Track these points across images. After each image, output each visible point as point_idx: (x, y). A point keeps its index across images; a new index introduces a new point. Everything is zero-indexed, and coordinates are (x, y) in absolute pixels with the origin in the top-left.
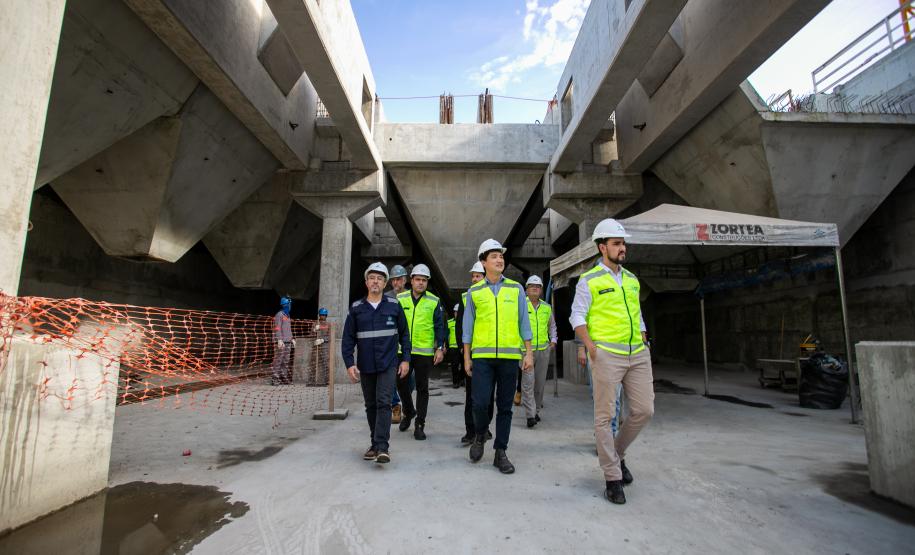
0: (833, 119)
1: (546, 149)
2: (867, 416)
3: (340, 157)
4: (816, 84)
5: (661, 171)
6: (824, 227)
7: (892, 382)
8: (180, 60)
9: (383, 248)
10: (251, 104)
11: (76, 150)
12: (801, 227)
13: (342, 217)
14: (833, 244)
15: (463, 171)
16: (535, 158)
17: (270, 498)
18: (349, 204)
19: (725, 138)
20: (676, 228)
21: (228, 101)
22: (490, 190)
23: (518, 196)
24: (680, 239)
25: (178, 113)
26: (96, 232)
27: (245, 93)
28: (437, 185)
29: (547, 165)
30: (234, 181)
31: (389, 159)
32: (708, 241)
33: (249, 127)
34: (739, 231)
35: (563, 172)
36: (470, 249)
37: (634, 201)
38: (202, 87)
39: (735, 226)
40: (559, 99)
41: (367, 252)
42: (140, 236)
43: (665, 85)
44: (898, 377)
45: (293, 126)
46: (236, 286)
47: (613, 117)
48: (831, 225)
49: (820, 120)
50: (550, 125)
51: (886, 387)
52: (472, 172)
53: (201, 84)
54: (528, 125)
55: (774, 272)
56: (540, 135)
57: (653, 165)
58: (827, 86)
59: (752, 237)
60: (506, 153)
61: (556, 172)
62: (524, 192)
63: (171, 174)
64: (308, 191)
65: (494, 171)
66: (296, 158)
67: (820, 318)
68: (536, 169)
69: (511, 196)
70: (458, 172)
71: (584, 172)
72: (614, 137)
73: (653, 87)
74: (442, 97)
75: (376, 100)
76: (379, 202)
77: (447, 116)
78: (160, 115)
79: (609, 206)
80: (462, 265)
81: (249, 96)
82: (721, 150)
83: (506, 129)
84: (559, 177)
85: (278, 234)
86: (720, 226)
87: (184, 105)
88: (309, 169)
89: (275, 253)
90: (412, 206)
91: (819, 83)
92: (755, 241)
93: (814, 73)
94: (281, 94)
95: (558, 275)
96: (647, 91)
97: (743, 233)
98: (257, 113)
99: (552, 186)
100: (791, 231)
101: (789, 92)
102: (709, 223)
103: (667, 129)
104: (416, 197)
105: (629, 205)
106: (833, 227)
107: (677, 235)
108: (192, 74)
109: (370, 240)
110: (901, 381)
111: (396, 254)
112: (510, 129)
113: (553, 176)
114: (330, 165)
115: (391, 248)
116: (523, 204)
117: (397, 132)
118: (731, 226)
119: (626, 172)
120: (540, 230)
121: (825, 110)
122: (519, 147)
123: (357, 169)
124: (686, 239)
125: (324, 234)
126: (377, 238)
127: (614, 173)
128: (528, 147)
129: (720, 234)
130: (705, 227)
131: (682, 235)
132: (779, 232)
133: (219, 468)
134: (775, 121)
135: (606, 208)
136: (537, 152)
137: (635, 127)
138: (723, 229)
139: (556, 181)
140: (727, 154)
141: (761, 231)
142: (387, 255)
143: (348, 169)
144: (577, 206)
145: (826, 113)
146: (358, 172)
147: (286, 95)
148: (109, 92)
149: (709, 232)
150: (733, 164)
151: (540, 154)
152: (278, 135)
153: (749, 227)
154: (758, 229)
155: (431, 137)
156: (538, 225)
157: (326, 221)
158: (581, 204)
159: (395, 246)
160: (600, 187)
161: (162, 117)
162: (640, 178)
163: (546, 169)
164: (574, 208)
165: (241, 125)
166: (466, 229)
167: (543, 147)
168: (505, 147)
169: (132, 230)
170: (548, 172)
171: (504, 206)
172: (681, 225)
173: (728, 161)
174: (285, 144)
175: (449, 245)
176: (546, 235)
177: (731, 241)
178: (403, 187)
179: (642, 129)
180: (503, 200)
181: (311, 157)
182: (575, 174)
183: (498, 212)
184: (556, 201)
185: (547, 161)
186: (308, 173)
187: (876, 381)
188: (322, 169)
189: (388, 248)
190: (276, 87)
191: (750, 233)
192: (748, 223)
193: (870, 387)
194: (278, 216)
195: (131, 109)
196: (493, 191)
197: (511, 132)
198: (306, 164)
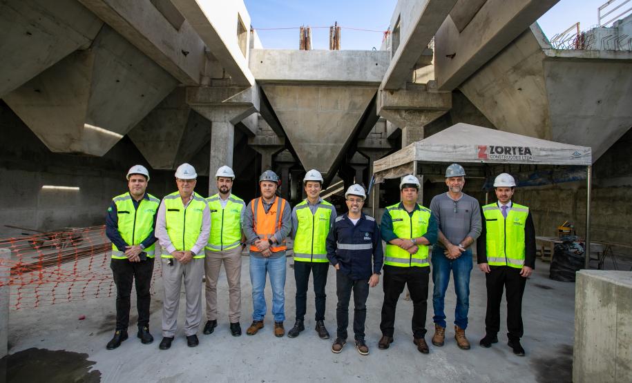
0: (604, 55)
1: (379, 71)
2: (577, 329)
3: (224, 76)
4: (600, 18)
5: (466, 91)
6: (581, 149)
7: (598, 308)
8: (84, 7)
9: (264, 139)
10: (146, 39)
11: (9, 80)
12: (562, 150)
13: (225, 122)
14: (586, 164)
15: (316, 87)
16: (370, 78)
17: (120, 369)
18: (230, 112)
19: (516, 68)
20: (462, 149)
21: (129, 37)
22: (337, 101)
23: (358, 106)
24: (464, 157)
25: (90, 47)
26: (42, 136)
27: (140, 31)
28: (297, 97)
29: (380, 83)
30: (143, 96)
31: (260, 78)
32: (486, 159)
33: (149, 55)
34: (512, 152)
35: (391, 88)
36: (322, 144)
37: (445, 112)
38: (106, 28)
39: (510, 148)
40: (392, 30)
41: (252, 141)
42: (73, 139)
43: (471, 24)
44: (603, 305)
45: (185, 53)
46: (154, 168)
47: (432, 45)
48: (587, 148)
49: (592, 57)
50: (384, 52)
51: (594, 310)
52: (324, 87)
53: (105, 24)
54: (366, 52)
55: (541, 179)
56: (375, 60)
57: (461, 85)
58: (608, 21)
59: (522, 157)
60: (349, 74)
61: (385, 89)
62: (363, 102)
63: (91, 94)
64: (200, 102)
65: (340, 88)
66: (189, 78)
67: (578, 204)
68: (371, 86)
69: (353, 105)
70: (313, 88)
71: (407, 89)
72: (433, 62)
73: (463, 23)
74: (301, 29)
75: (251, 31)
76: (254, 110)
77: (305, 43)
78: (76, 49)
79: (425, 117)
80: (316, 156)
81: (144, 33)
82: (512, 77)
83: (349, 55)
84: (388, 93)
85: (182, 131)
86: (497, 148)
87: (93, 41)
88: (200, 85)
89: (181, 145)
90: (279, 112)
91: (603, 17)
92: (524, 160)
93: (600, 9)
94: (174, 29)
95: (379, 173)
96: (458, 28)
97: (515, 153)
98: (153, 46)
99: (383, 100)
100: (554, 153)
101: (578, 24)
102: (488, 145)
103: (471, 59)
104: (282, 104)
105: (440, 116)
106: (589, 150)
107: (462, 155)
108: (96, 17)
109: (255, 133)
110: (605, 309)
111: (273, 143)
112: (352, 54)
113: (384, 92)
114: (216, 82)
115: (270, 139)
116: (362, 112)
117: (267, 56)
118: (506, 148)
119: (439, 90)
120: (379, 127)
121: (599, 47)
122: (359, 69)
123: (236, 85)
124: (469, 158)
125: (213, 134)
126: (260, 131)
127: (430, 91)
128: (366, 69)
129: (496, 154)
130: (485, 148)
131: (466, 155)
132: (544, 153)
133: (98, 334)
134: (556, 57)
135: (423, 118)
136: (373, 73)
137: (447, 56)
138: (499, 150)
139: (385, 97)
140: (516, 81)
141: (529, 153)
142: (267, 144)
143: (230, 85)
144: (401, 116)
145: (599, 51)
146: (237, 88)
147: (178, 29)
148: (29, 34)
149: (488, 152)
150: (520, 89)
151: (375, 75)
152: (173, 62)
153: (520, 149)
154: (528, 151)
155: (292, 60)
156: (377, 123)
157: (214, 125)
158: (404, 114)
159: (273, 137)
160: (419, 101)
161: (78, 50)
162: (450, 96)
163: (379, 86)
164: (398, 117)
165: (144, 54)
166: (319, 130)
167: (377, 69)
168: (348, 69)
169: (67, 135)
170: (380, 89)
171: (347, 114)
172: (466, 147)
173: (517, 86)
174: (178, 67)
175: (307, 142)
176: (383, 131)
177: (504, 160)
178: (273, 98)
179: (452, 58)
180: (346, 108)
181: (201, 76)
182: (400, 91)
183: (343, 118)
184: (385, 111)
185: (379, 80)
186: (200, 88)
187: (587, 304)
188: (211, 85)
189: (267, 139)
190: (169, 24)
191: (521, 154)
192: (520, 146)
193: (582, 307)
194: (182, 119)
195: (50, 46)
196: (339, 102)
197: (353, 57)
198: (197, 82)
